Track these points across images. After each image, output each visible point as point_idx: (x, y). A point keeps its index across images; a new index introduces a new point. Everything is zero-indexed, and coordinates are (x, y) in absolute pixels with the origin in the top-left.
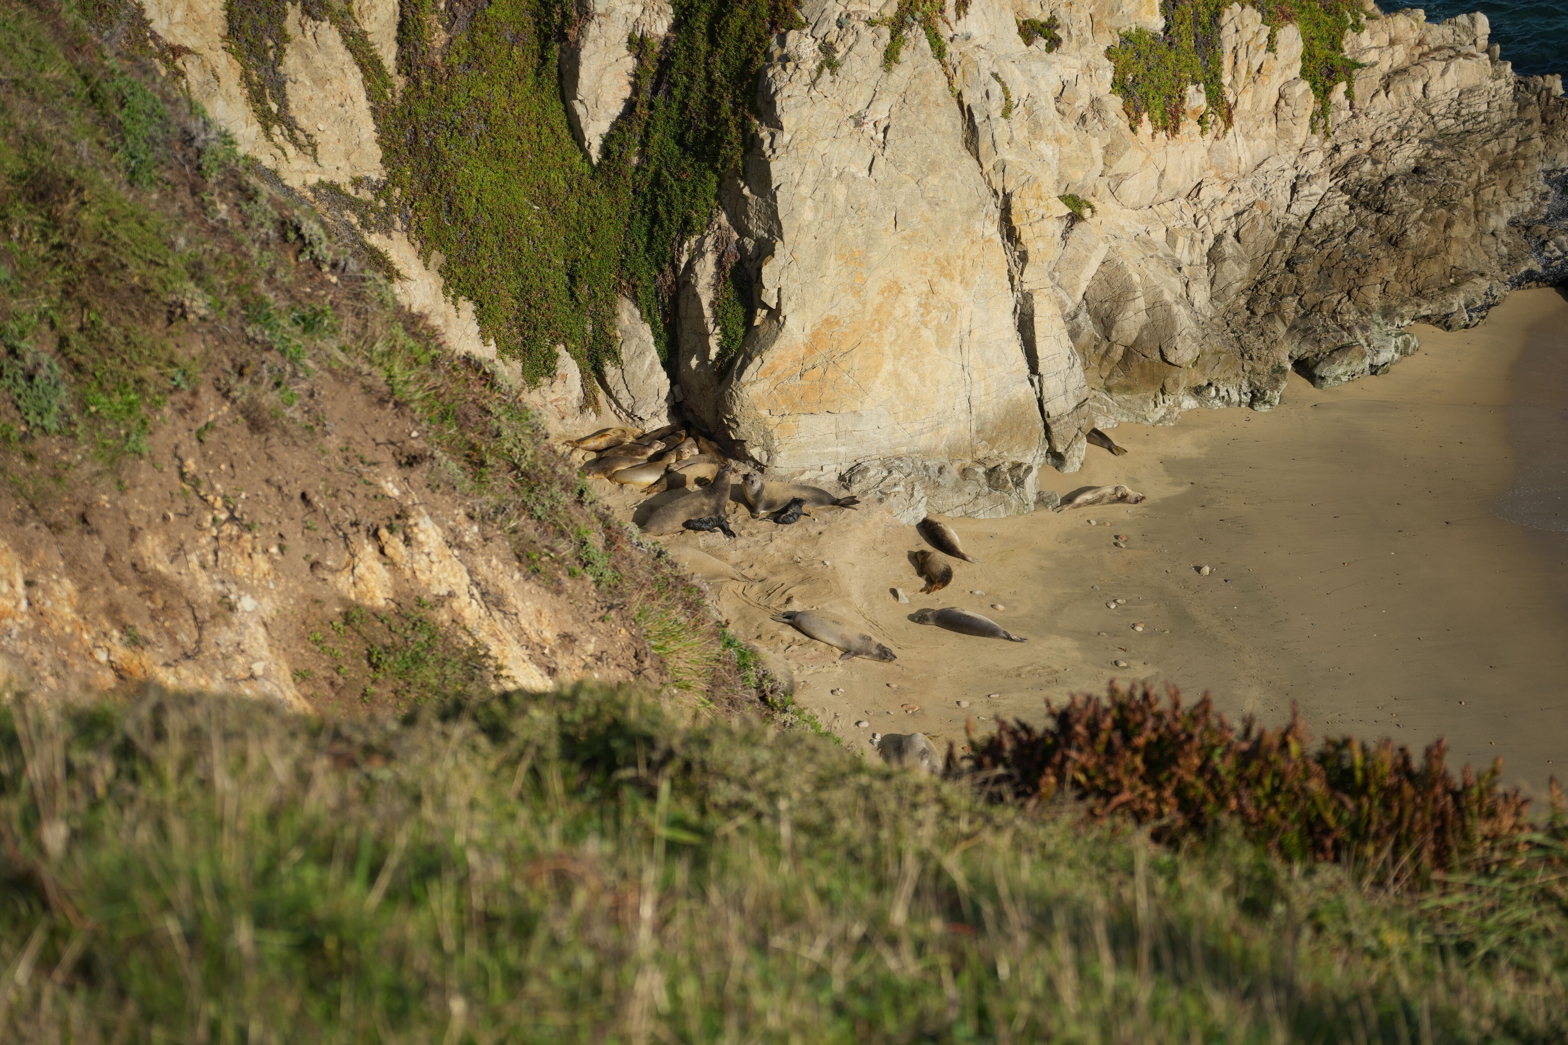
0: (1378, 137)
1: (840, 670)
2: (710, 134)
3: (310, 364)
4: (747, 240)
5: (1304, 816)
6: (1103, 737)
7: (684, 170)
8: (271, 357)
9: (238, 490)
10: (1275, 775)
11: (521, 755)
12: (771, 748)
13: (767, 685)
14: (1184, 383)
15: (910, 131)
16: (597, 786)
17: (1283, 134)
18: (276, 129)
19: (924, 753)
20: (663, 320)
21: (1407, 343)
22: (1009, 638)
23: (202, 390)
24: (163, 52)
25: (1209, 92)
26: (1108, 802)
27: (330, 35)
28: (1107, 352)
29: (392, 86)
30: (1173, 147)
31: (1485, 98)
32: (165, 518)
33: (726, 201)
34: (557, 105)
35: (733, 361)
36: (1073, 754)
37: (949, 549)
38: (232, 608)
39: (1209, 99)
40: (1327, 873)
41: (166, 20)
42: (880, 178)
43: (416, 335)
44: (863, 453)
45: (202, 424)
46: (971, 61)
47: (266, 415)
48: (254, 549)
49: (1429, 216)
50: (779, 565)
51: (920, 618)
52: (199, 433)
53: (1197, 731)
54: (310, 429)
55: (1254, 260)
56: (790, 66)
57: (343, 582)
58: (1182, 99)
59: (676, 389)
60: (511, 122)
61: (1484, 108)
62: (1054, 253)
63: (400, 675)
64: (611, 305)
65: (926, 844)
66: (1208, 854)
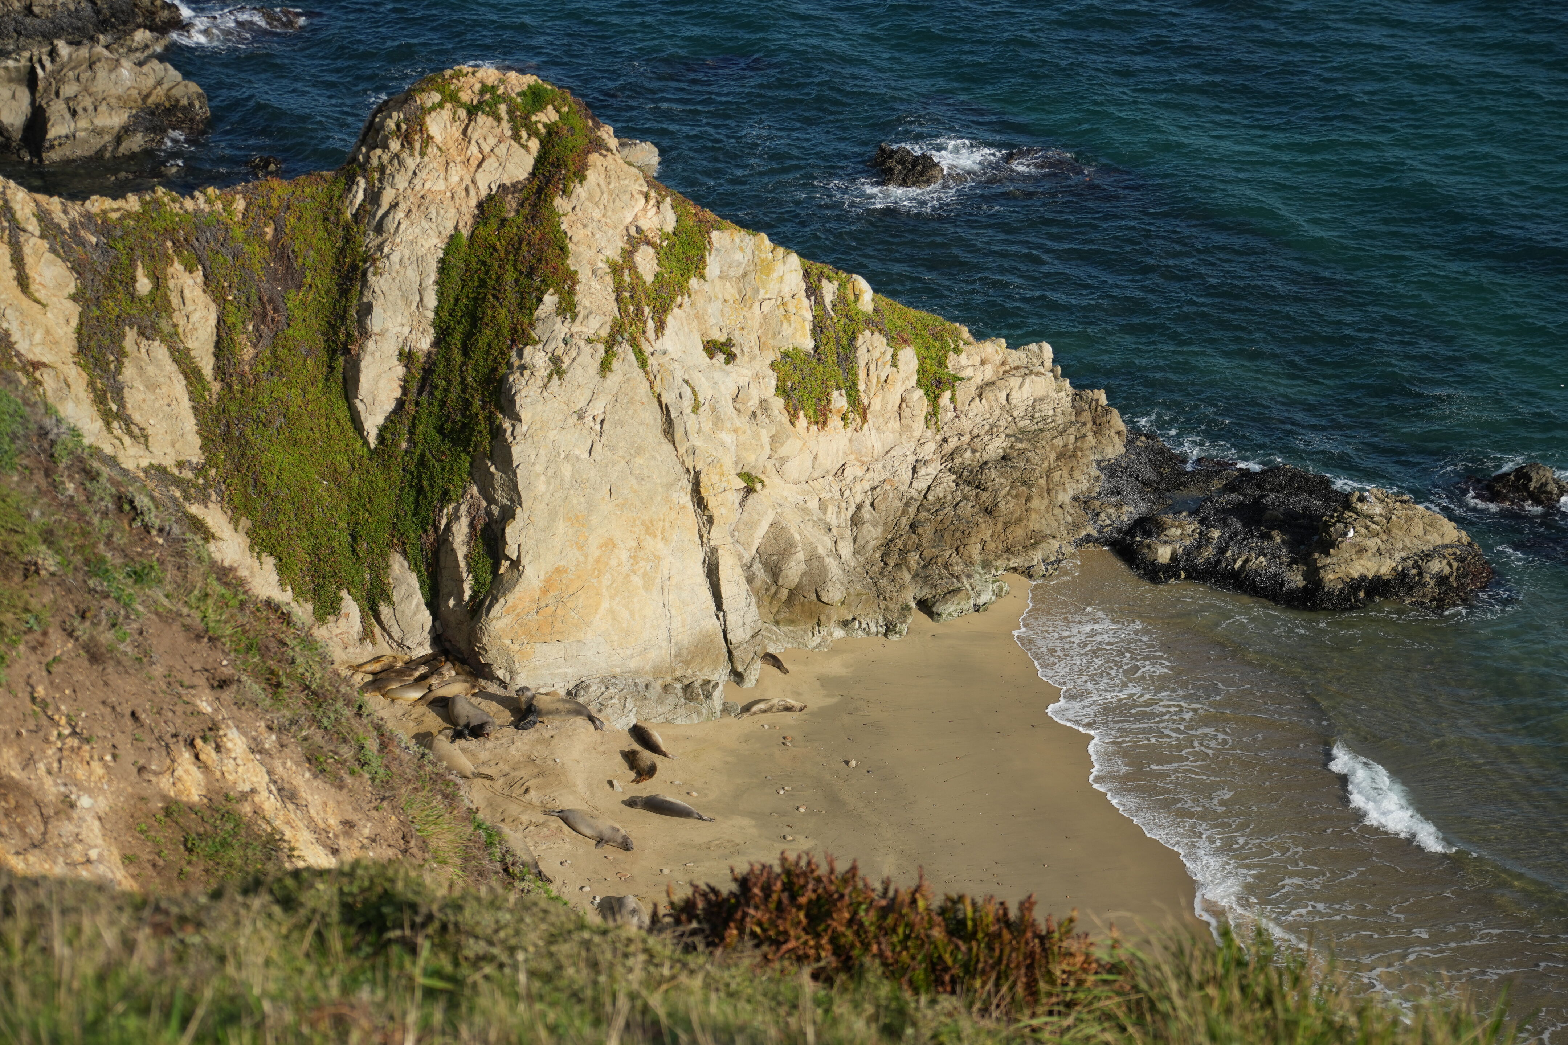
0: (975, 432)
1: (567, 846)
2: (464, 425)
3: (140, 608)
4: (493, 507)
5: (929, 957)
6: (775, 897)
7: (443, 453)
8: (108, 604)
9: (80, 710)
10: (906, 925)
11: (309, 921)
12: (511, 911)
13: (509, 859)
14: (835, 618)
15: (621, 423)
16: (370, 944)
17: (906, 428)
18: (115, 425)
19: (634, 912)
20: (427, 570)
21: (1000, 588)
22: (701, 818)
23: (51, 631)
24: (24, 366)
25: (849, 396)
26: (778, 949)
27: (160, 351)
28: (776, 593)
29: (209, 390)
30: (824, 437)
31: (1052, 405)
32: (19, 734)
33: (476, 477)
34: (342, 403)
35: (482, 602)
36: (751, 911)
37: (654, 748)
38: (72, 806)
39: (849, 401)
40: (946, 1002)
41: (28, 342)
42: (598, 459)
43: (226, 584)
44: (586, 673)
45: (50, 658)
46: (668, 370)
47: (103, 650)
48: (91, 757)
49: (1014, 492)
50: (519, 762)
51: (631, 803)
52: (48, 665)
53: (847, 891)
54: (139, 660)
55: (886, 523)
56: (527, 373)
57: (165, 783)
58: (829, 401)
59: (437, 624)
60: (305, 416)
61: (1051, 412)
62: (734, 517)
63: (210, 857)
64: (385, 558)
65: (635, 986)
66: (855, 990)
